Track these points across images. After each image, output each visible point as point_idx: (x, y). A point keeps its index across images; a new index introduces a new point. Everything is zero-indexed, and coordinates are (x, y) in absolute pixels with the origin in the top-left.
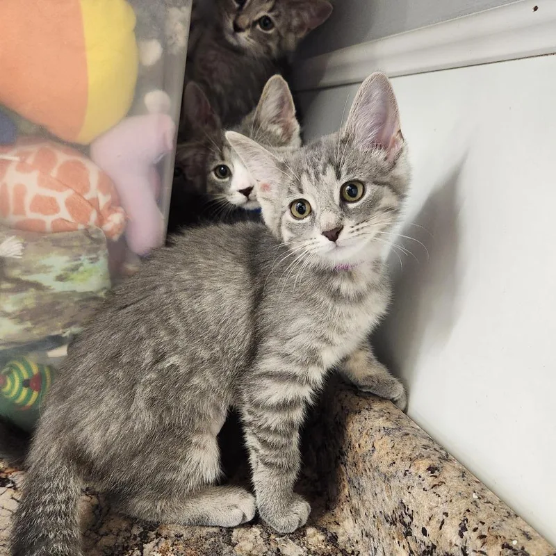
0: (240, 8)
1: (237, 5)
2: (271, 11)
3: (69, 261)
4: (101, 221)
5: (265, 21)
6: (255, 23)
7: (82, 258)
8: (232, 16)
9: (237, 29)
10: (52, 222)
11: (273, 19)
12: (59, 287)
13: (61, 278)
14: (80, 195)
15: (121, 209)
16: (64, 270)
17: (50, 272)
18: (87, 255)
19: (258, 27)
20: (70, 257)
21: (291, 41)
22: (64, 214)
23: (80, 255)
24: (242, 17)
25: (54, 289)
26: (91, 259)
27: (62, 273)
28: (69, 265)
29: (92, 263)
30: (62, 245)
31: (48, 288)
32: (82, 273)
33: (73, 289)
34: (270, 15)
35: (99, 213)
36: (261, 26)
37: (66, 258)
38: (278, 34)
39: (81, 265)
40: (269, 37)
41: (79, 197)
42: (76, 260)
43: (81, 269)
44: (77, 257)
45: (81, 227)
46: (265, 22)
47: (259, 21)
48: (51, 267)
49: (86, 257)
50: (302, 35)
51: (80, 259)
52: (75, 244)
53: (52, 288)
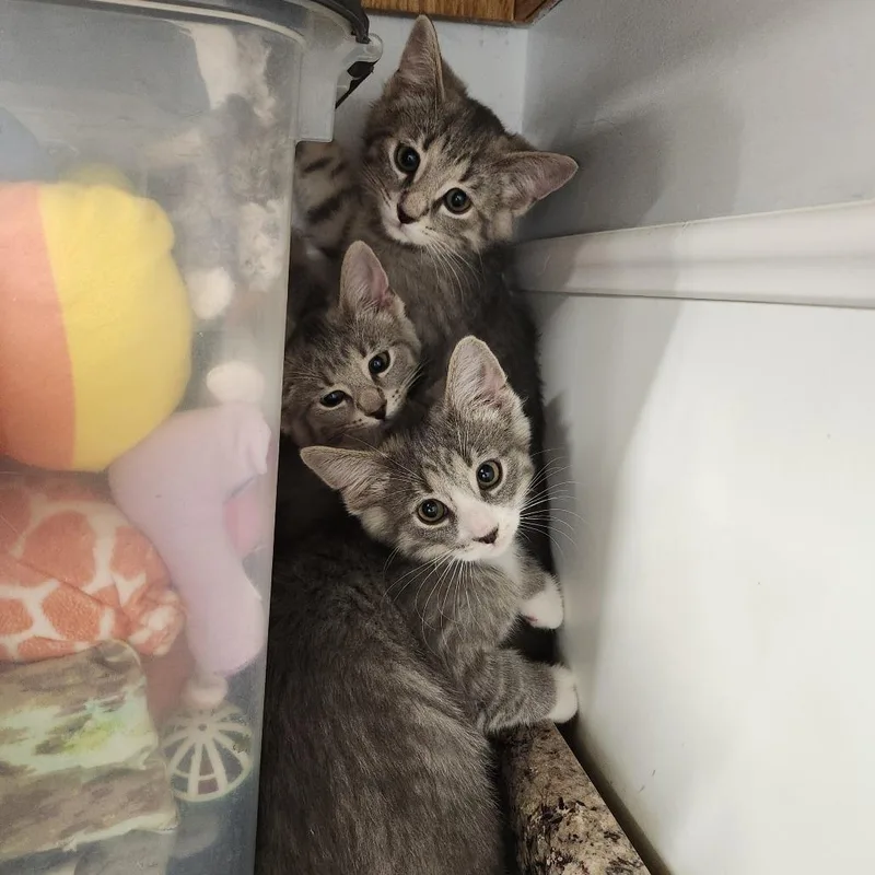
0: (409, 181)
1: (402, 176)
2: (464, 179)
3: (62, 715)
4: (126, 626)
5: (454, 197)
6: (436, 205)
7: (88, 705)
8: (396, 196)
9: (405, 219)
10: (19, 647)
11: (469, 192)
12: (44, 766)
13: (46, 749)
14: (71, 586)
15: (170, 597)
16: (51, 732)
17: (21, 740)
18: (98, 698)
19: (443, 209)
20: (63, 707)
21: (504, 225)
22: (42, 627)
23: (85, 701)
24: (411, 196)
25: (34, 770)
26: (106, 704)
27: (47, 738)
28: (62, 722)
29: (110, 711)
30: (44, 686)
31: (20, 770)
32: (92, 733)
33: (75, 764)
34: (464, 187)
35: (120, 612)
36: (449, 208)
37: (56, 709)
38: (481, 216)
39: (88, 718)
40: (464, 225)
41: (70, 591)
42: (77, 710)
43: (89, 725)
44: (78, 705)
45: (81, 646)
46: (456, 201)
47: (444, 198)
48: (25, 730)
49: (97, 702)
50: (522, 211)
51: (84, 708)
52: (70, 681)
53: (28, 769)
